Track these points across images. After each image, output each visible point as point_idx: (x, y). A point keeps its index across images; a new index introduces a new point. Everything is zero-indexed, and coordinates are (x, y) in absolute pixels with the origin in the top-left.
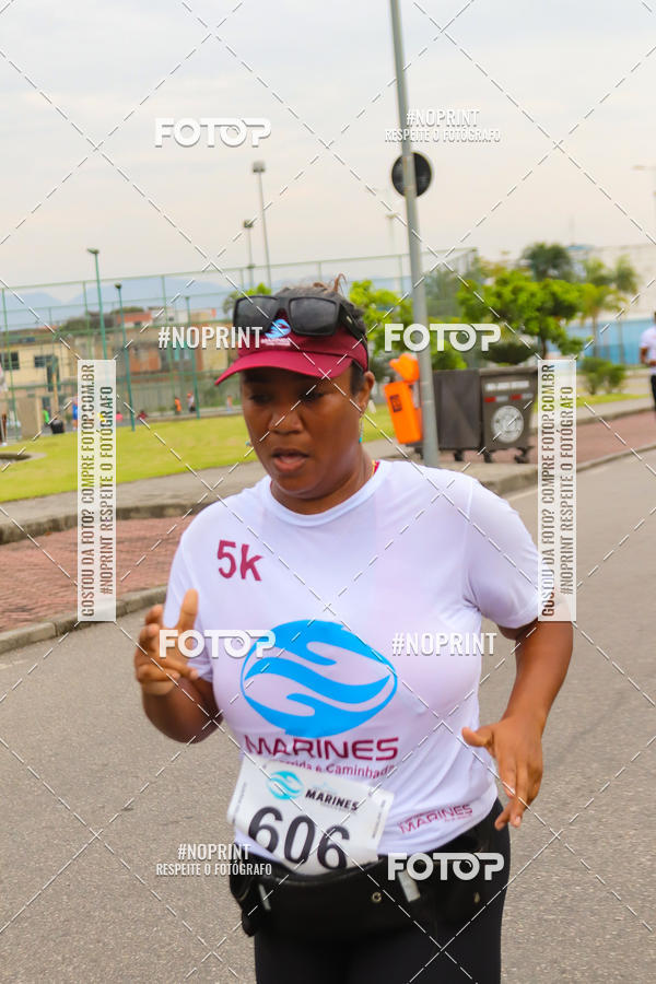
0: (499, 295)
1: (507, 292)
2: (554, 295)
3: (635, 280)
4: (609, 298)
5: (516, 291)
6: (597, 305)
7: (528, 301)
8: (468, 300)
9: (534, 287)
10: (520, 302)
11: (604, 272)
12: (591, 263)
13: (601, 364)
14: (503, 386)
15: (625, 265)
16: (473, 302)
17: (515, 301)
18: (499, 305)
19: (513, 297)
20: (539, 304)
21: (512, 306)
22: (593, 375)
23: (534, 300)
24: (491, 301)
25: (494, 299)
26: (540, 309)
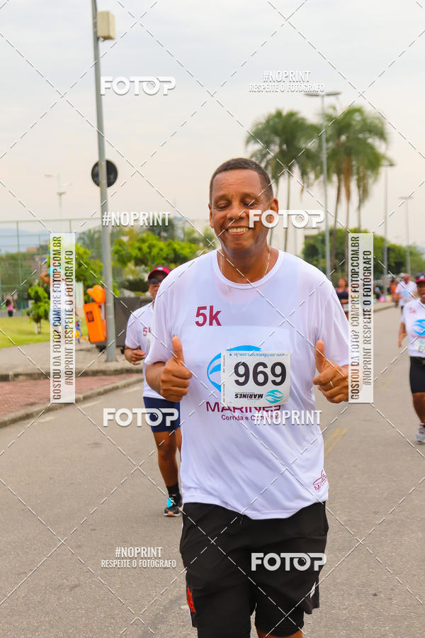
0: (140, 249)
1: (145, 247)
2: (174, 250)
5: (151, 247)
7: (158, 254)
8: (120, 251)
9: (162, 244)
10: (153, 254)
11: (196, 235)
12: (186, 230)
16: (123, 252)
17: (150, 253)
18: (139, 255)
19: (148, 250)
20: (165, 256)
21: (148, 256)
23: (161, 253)
24: (135, 253)
25: (136, 251)
26: (165, 259)
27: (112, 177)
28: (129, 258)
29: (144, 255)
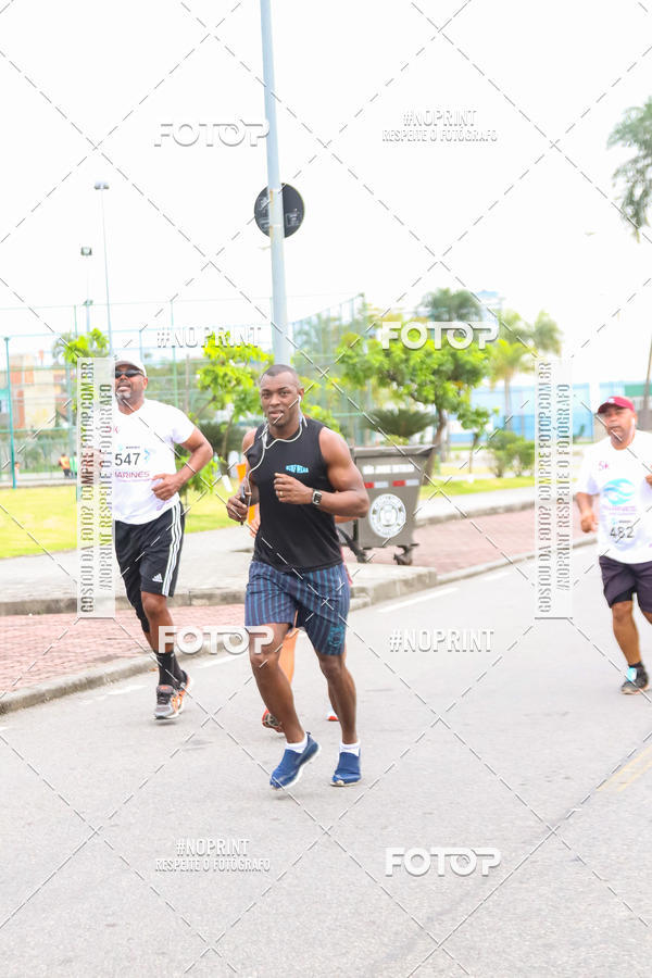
0: (388, 354)
1: (398, 353)
2: (454, 355)
3: (557, 336)
4: (526, 358)
6: (510, 365)
7: (422, 362)
8: (349, 357)
10: (412, 363)
12: (506, 314)
13: (513, 440)
14: (384, 469)
15: (545, 319)
16: (356, 360)
17: (407, 360)
18: (387, 365)
19: (404, 356)
20: (436, 367)
21: (403, 366)
22: (501, 453)
23: (428, 361)
24: (378, 360)
25: (381, 358)
26: (435, 373)
27: (293, 216)
28: (368, 371)
29: (396, 366)
